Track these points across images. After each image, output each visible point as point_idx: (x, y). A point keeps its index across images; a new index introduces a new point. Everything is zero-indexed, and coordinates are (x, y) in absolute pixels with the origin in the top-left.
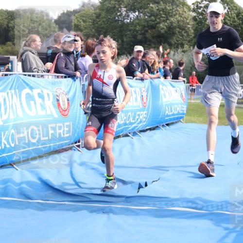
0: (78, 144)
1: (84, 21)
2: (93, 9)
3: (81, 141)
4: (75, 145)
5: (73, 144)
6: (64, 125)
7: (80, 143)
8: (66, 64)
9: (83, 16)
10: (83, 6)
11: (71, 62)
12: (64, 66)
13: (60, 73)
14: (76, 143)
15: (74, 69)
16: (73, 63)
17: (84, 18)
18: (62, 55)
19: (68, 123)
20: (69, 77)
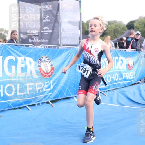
0: (141, 81)
1: (140, 25)
2: (144, 19)
3: (143, 80)
4: (140, 81)
5: (139, 81)
6: (129, 73)
7: (143, 81)
8: (136, 45)
9: (139, 23)
10: (140, 18)
11: (138, 44)
12: (135, 45)
13: (134, 49)
14: (141, 80)
15: (140, 47)
16: (139, 44)
17: (140, 24)
18: (134, 41)
19: (132, 73)
20: (138, 51)
